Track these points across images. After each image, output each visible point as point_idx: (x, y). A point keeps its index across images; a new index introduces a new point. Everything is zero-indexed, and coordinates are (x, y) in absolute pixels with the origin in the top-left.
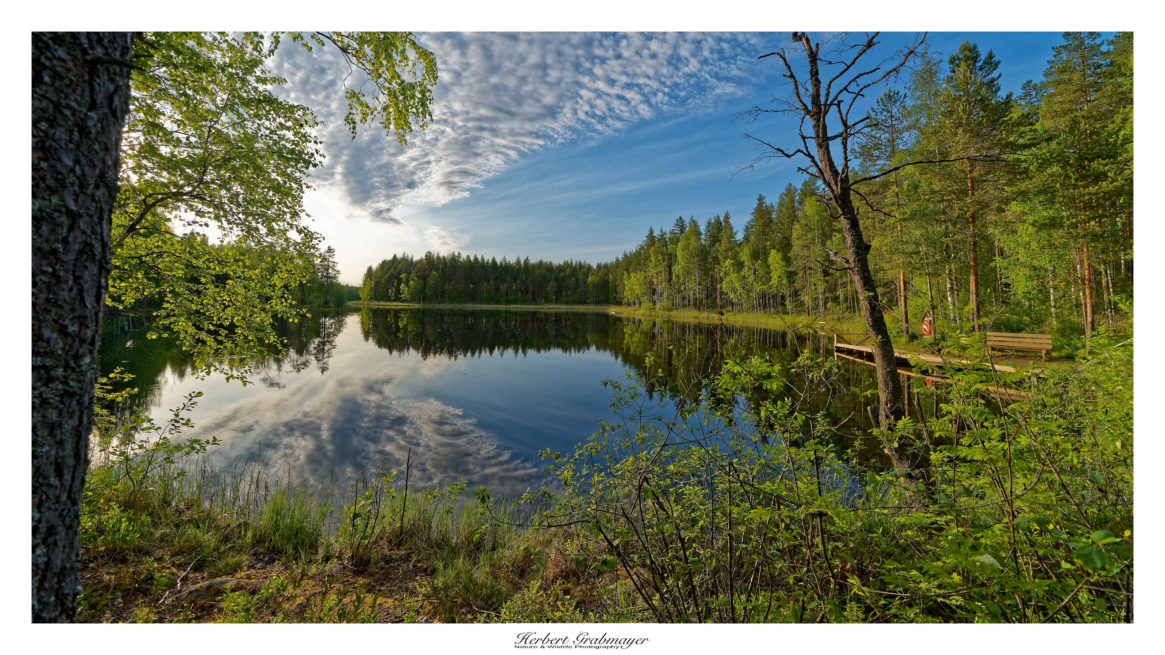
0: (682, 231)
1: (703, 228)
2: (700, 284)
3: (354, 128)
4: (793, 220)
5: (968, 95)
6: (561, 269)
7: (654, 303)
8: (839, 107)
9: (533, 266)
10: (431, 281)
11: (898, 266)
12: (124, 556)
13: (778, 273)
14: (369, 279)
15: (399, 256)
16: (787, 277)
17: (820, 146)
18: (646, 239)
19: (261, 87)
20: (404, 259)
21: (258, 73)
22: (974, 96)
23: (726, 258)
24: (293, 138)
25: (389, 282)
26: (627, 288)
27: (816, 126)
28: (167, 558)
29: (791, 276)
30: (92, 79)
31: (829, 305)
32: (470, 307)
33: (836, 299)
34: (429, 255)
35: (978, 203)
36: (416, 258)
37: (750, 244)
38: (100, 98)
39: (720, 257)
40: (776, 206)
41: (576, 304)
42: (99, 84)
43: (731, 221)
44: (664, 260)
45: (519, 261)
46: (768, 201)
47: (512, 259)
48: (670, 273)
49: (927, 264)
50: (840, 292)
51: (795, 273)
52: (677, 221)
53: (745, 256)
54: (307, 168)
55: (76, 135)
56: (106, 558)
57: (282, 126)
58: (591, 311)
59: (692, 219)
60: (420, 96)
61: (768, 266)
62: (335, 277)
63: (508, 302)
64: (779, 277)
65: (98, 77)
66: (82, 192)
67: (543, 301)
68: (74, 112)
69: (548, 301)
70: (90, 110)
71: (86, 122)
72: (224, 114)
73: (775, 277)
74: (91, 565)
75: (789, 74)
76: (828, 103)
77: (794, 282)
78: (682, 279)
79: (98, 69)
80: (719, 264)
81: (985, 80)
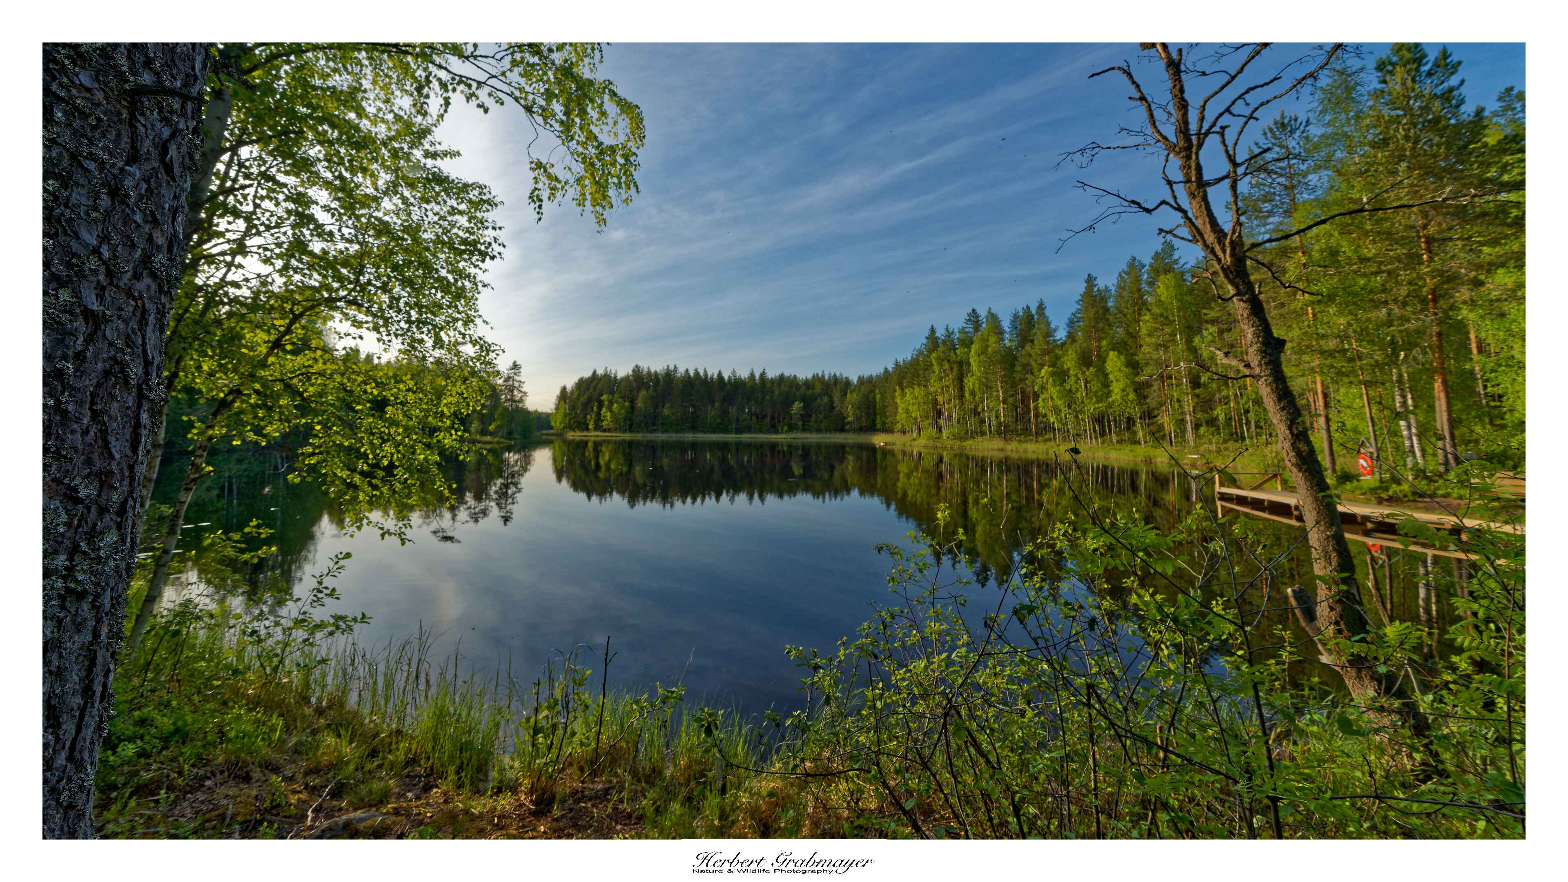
0: (977, 329)
1: (1006, 325)
2: (1004, 402)
3: (540, 207)
4: (1140, 309)
5: (1412, 115)
6: (808, 384)
7: (940, 430)
8: (1222, 135)
9: (772, 381)
10: (639, 404)
11: (1312, 370)
12: (247, 773)
13: (1121, 385)
14: (562, 403)
15: (600, 372)
16: (1135, 390)
17: (1193, 195)
18: (925, 341)
19: (430, 163)
20: (606, 376)
21: (427, 146)
22: (1420, 116)
23: (1042, 366)
24: (467, 225)
25: (587, 405)
26: (900, 410)
27: (1186, 167)
28: (299, 777)
29: (1141, 390)
30: (132, 117)
31: (1202, 430)
32: (689, 437)
33: (1212, 422)
34: (637, 370)
35: (1441, 273)
36: (621, 374)
37: (1077, 345)
38: (146, 146)
39: (1033, 363)
40: (1113, 289)
41: (830, 432)
42: (144, 126)
43: (1048, 312)
44: (952, 369)
45: (752, 375)
46: (1101, 283)
47: (743, 374)
48: (962, 389)
49: (1361, 368)
50: (1219, 412)
51: (1147, 385)
52: (969, 315)
53: (1070, 361)
54: (483, 261)
55: (105, 200)
56: (226, 774)
57: (453, 211)
58: (851, 441)
59: (989, 312)
60: (622, 161)
61: (1106, 376)
62: (521, 400)
63: (739, 431)
64: (1123, 390)
65: (143, 114)
66: (111, 284)
67: (786, 428)
68: (102, 165)
69: (791, 428)
70: (128, 164)
71: (121, 181)
72: (386, 199)
73: (1116, 390)
74: (208, 783)
75: (1137, 95)
76: (1203, 131)
77: (1146, 397)
78: (978, 395)
79: (142, 103)
80: (1032, 373)
81: (1438, 91)
